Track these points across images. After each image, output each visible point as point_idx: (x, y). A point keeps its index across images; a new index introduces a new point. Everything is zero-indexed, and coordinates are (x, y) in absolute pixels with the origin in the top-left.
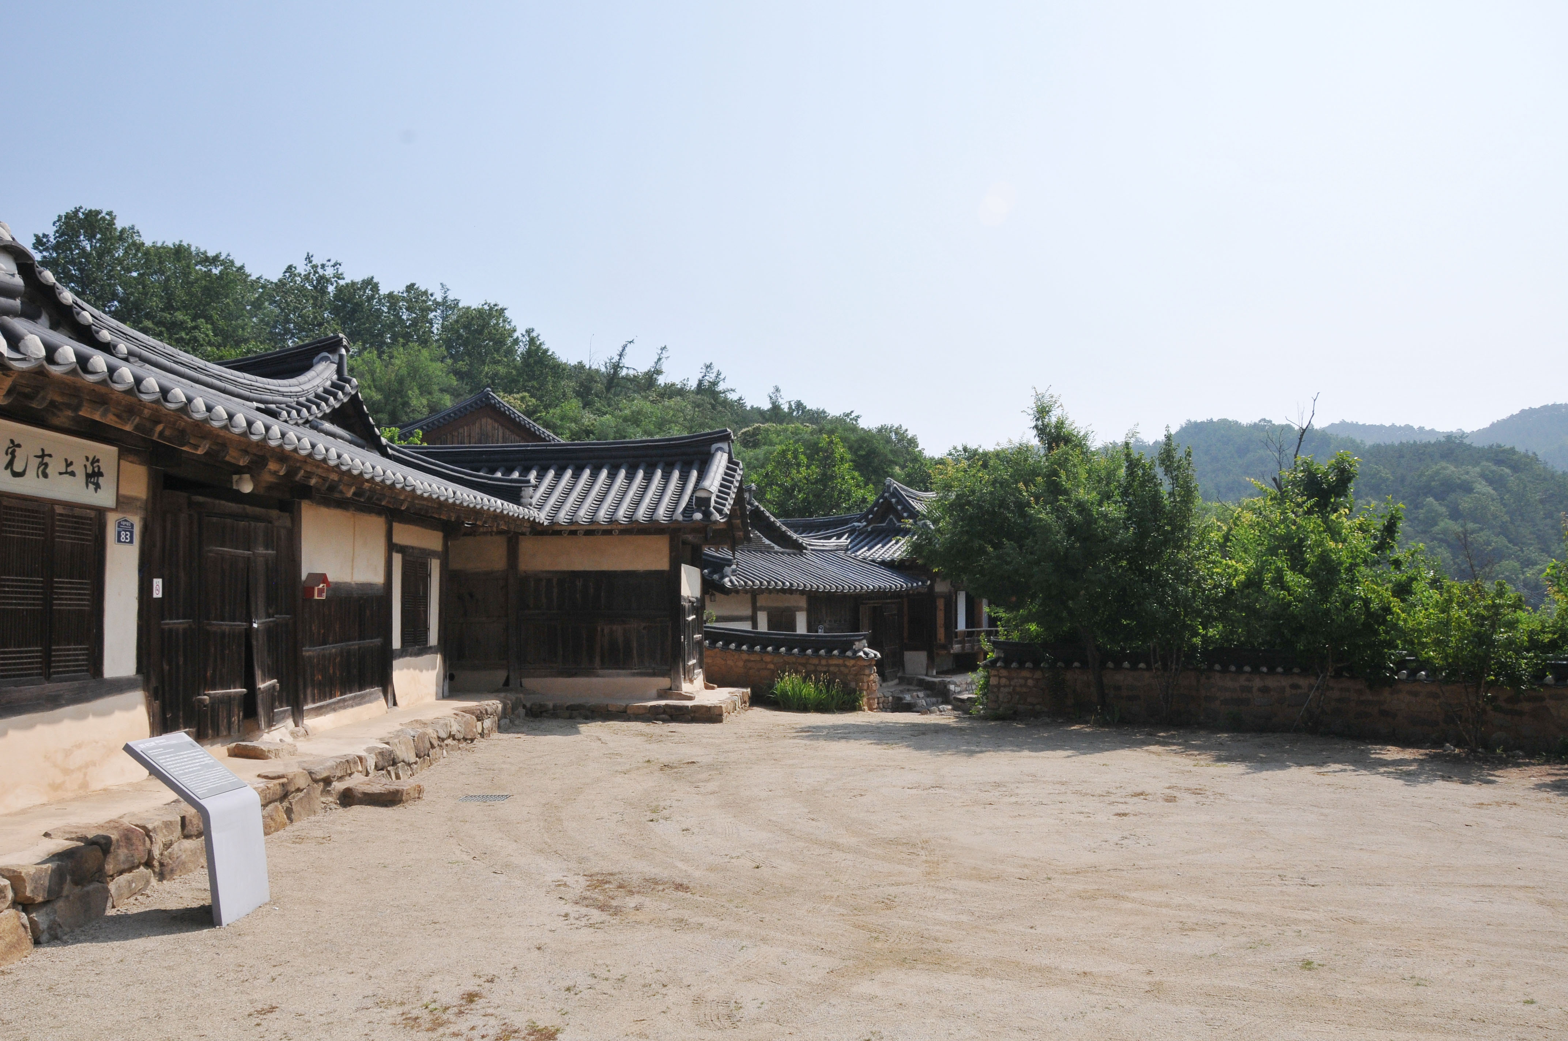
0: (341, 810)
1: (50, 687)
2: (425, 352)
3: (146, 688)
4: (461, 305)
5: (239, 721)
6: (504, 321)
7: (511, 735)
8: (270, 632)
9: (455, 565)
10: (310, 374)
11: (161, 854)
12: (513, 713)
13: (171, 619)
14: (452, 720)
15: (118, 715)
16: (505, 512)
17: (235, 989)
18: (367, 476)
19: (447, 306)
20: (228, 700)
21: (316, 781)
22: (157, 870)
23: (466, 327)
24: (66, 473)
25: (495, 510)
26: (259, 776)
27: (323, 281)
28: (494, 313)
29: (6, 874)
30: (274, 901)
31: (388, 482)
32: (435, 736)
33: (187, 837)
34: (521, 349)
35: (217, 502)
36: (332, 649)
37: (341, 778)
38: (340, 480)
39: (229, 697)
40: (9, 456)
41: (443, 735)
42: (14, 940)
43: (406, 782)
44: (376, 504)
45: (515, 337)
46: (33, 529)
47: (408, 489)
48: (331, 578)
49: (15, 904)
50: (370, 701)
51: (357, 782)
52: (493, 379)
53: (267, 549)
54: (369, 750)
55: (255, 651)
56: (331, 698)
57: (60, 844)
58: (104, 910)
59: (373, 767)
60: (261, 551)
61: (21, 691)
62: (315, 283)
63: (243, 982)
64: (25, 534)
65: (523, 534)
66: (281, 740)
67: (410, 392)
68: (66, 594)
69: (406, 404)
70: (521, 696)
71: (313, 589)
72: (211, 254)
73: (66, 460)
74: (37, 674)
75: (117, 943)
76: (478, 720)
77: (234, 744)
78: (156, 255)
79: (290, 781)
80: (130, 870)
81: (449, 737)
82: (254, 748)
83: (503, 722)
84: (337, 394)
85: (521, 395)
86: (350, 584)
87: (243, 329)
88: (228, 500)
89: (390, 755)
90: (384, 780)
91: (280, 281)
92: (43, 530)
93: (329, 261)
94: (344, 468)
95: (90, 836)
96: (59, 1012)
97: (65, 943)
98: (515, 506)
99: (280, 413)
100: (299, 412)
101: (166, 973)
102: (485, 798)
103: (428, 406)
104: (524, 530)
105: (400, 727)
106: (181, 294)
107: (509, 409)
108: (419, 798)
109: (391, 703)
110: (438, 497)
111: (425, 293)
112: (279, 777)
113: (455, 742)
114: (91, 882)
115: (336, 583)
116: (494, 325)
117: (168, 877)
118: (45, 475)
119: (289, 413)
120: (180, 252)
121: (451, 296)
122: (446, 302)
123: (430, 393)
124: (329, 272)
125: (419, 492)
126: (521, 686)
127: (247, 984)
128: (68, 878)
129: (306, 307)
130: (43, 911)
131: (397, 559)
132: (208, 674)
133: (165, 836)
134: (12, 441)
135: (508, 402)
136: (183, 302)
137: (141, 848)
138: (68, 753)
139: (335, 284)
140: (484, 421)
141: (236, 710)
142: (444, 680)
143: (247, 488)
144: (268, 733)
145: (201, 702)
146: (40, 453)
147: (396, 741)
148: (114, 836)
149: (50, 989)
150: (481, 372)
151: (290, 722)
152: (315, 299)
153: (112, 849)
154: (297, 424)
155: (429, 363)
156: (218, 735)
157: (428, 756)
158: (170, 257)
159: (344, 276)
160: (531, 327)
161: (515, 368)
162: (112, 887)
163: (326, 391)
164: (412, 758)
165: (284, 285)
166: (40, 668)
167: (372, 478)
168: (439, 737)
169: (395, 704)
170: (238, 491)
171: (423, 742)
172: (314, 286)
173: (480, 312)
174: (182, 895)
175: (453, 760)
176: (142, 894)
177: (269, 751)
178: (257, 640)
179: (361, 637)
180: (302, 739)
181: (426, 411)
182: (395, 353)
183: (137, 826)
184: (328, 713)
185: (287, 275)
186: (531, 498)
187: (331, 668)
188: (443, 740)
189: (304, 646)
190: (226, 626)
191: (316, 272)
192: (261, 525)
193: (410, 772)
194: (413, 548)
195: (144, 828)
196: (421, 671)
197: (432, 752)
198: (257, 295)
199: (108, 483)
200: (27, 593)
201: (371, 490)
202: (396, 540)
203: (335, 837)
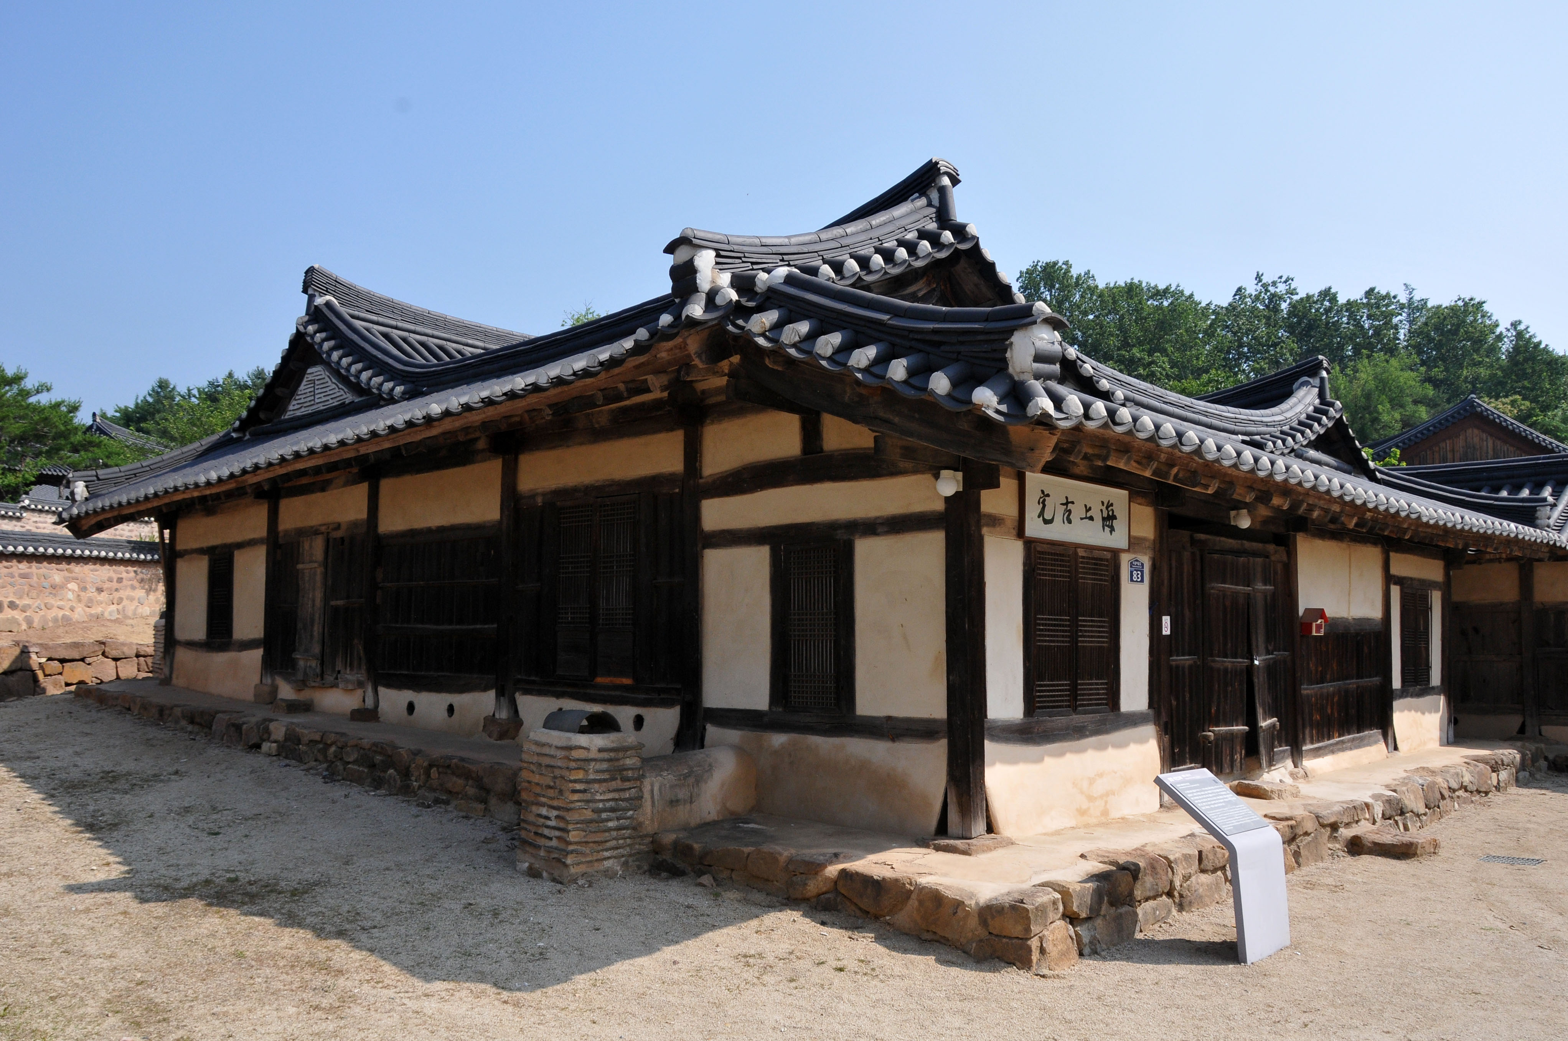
0: (1349, 859)
1: (1077, 719)
2: (1394, 362)
3: (1157, 722)
4: (1430, 305)
5: (1241, 759)
6: (1483, 316)
7: (1533, 791)
8: (1271, 669)
9: (1456, 598)
10: (1292, 401)
11: (1181, 886)
12: (1533, 765)
13: (1177, 656)
14: (1464, 769)
15: (1133, 748)
16: (1520, 537)
17: (1268, 1028)
18: (1371, 506)
19: (1414, 308)
20: (1231, 737)
21: (1323, 826)
22: (1177, 901)
23: (1437, 328)
24: (1086, 518)
25: (1508, 535)
26: (1266, 816)
27: (1275, 299)
28: (1470, 309)
29: (1057, 888)
30: (1295, 945)
31: (1392, 511)
32: (1446, 786)
33: (1203, 871)
34: (1506, 346)
35: (1218, 538)
36: (1329, 687)
37: (1347, 825)
38: (1342, 512)
39: (1232, 734)
40: (1041, 505)
41: (1455, 785)
42: (1064, 949)
43: (1417, 834)
44: (1378, 534)
45: (1497, 333)
46: (1061, 571)
47: (1413, 516)
48: (1328, 614)
49: (1064, 916)
50: (1369, 745)
51: (1363, 829)
52: (1473, 383)
53: (1265, 584)
54: (1376, 797)
55: (1256, 689)
56: (1329, 739)
57: (1095, 866)
58: (1134, 933)
59: (1380, 816)
60: (1260, 586)
61: (1053, 721)
62: (1267, 302)
63: (1275, 1022)
64: (1055, 576)
65: (1540, 560)
66: (1281, 781)
67: (1380, 407)
68: (1089, 631)
69: (1375, 420)
70: (1543, 746)
71: (1311, 625)
72: (1162, 286)
73: (1086, 506)
74: (1066, 706)
75: (1151, 966)
76: (1493, 771)
77: (1236, 782)
78: (1109, 296)
79: (1299, 824)
80: (1154, 898)
81: (1460, 789)
82: (1257, 788)
83: (1522, 775)
84: (1321, 419)
85: (1511, 398)
86: (1347, 619)
87: (1198, 359)
88: (1227, 537)
89: (1398, 804)
90: (1394, 831)
91: (1230, 305)
92: (1069, 572)
93: (1281, 277)
94: (1347, 499)
95: (1121, 862)
96: (1110, 1021)
97: (1104, 959)
98: (1532, 529)
99: (1266, 444)
100: (1284, 441)
101: (1199, 1001)
102: (1512, 860)
103: (1401, 420)
104: (1540, 555)
105: (1405, 775)
106: (1135, 331)
107: (1499, 417)
108: (1434, 853)
109: (1391, 747)
110: (1445, 524)
111: (1388, 294)
112: (1287, 819)
113: (1467, 794)
114: (1123, 904)
115: (1333, 619)
116: (1472, 322)
117: (1187, 909)
118: (1070, 522)
119: (1274, 443)
120: (1132, 290)
121: (1417, 296)
122: (1413, 303)
123: (1402, 406)
124: (1281, 288)
125: (1425, 520)
126: (1540, 734)
127: (1279, 1025)
128: (1106, 898)
129: (1258, 328)
130: (1085, 926)
131: (1395, 591)
132: (1213, 711)
133: (1184, 868)
134: (1043, 492)
135: (1495, 408)
136: (1138, 338)
137: (1164, 878)
138: (1092, 781)
139: (1288, 301)
140: (1469, 431)
141: (1238, 748)
142: (1448, 724)
143: (1245, 523)
144: (1268, 772)
145: (1206, 737)
146: (1065, 501)
147: (1404, 789)
148: (1142, 864)
149: (1099, 998)
150: (1459, 377)
151: (1289, 763)
152: (1268, 318)
153: (1140, 875)
154: (1283, 454)
155: (1399, 373)
156: (1221, 772)
157: (1439, 807)
158: (1123, 296)
159: (1298, 291)
160: (1517, 319)
161: (1501, 368)
162: (1140, 911)
163: (1309, 417)
164: (1422, 809)
165: (1234, 308)
166: (1069, 701)
167: (1376, 507)
168: (1450, 788)
169: (1396, 748)
170: (1236, 527)
171: (1433, 792)
172: (1266, 306)
173: (1453, 309)
174: (1202, 927)
175: (1466, 814)
176: (1165, 923)
177: (1272, 792)
178: (1258, 678)
179: (1359, 676)
180: (1302, 780)
181: (1398, 426)
182: (1360, 366)
183: (1159, 856)
184: (1326, 755)
185: (1237, 297)
186: (1549, 518)
187: (1329, 707)
188: (1454, 791)
189: (1301, 684)
190: (1228, 662)
191: (1267, 291)
192: (1259, 560)
193: (1419, 824)
194: (1411, 579)
195: (1166, 858)
196: (1423, 713)
197: (1442, 803)
198: (1209, 322)
199: (1121, 526)
200: (1057, 631)
201: (1374, 520)
202: (1394, 570)
203: (1347, 886)
